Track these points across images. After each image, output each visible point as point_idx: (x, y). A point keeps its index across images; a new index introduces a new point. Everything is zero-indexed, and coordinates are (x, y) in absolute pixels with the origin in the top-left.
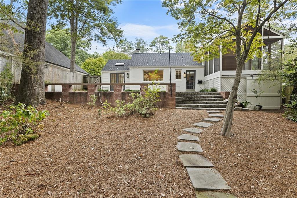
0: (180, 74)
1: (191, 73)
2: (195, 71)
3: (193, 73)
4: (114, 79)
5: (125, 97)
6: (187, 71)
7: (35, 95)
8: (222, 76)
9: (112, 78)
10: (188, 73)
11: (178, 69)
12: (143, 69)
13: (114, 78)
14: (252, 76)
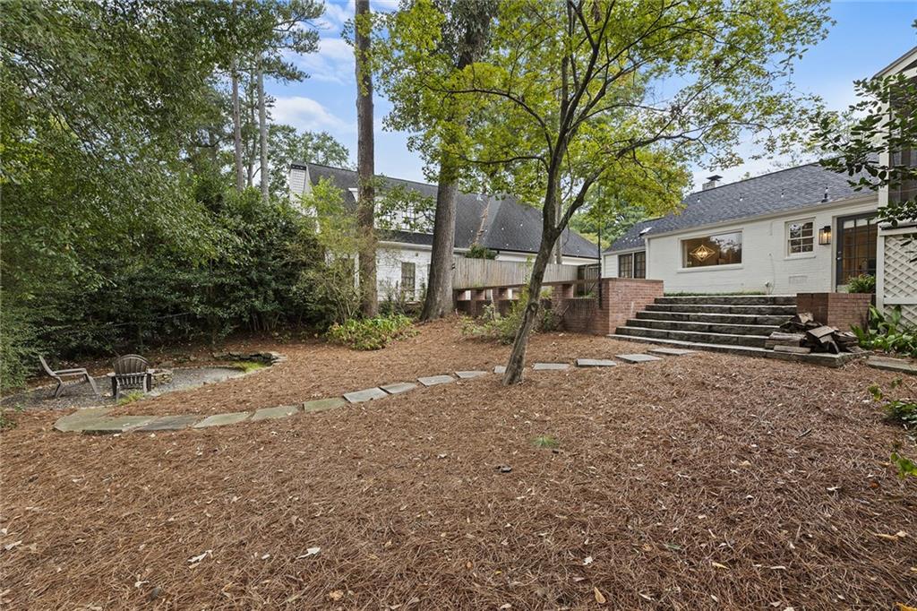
0: (810, 233)
4: (626, 269)
6: (841, 220)
7: (436, 304)
9: (622, 266)
10: (849, 225)
11: (801, 218)
12: (680, 236)
13: (627, 265)
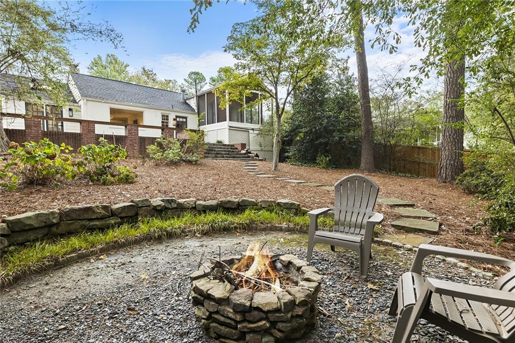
0: (168, 119)
1: (181, 120)
2: (186, 118)
3: (184, 120)
5: (145, 143)
6: (177, 117)
8: (230, 127)
10: (178, 119)
11: (166, 113)
12: (110, 105)
14: (253, 129)
